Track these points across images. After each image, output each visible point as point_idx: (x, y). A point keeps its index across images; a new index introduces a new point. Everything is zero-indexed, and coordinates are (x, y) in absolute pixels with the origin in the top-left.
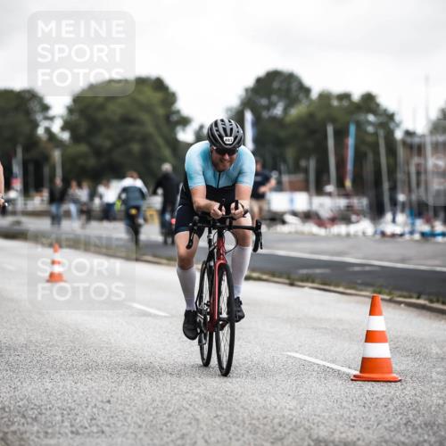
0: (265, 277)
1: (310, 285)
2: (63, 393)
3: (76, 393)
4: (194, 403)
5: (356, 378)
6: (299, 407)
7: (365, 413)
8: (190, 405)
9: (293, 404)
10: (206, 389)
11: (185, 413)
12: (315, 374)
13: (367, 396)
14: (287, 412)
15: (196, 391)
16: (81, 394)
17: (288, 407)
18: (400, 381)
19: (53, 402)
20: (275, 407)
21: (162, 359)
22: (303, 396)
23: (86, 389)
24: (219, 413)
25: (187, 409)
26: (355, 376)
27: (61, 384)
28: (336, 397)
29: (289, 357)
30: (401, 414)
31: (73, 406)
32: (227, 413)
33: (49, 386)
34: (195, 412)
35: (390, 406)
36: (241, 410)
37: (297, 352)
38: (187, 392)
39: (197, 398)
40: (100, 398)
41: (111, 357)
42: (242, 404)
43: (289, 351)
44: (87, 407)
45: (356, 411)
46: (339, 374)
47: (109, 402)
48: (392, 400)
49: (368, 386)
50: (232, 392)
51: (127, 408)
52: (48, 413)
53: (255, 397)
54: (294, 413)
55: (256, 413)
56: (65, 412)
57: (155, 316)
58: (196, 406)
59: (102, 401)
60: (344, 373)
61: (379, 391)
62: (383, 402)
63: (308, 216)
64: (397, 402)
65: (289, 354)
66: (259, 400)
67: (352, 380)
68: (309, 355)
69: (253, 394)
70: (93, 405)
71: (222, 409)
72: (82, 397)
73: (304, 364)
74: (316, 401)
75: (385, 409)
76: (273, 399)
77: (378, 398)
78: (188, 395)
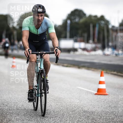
2: (15, 98)
3: (18, 98)
5: (96, 94)
6: (80, 102)
7: (98, 104)
8: (50, 102)
9: (78, 101)
10: (54, 97)
12: (84, 93)
13: (99, 99)
14: (76, 103)
15: (51, 98)
16: (19, 99)
17: (77, 102)
18: (108, 95)
19: (12, 101)
20: (73, 102)
22: (81, 99)
23: (21, 97)
24: (58, 104)
25: (49, 103)
26: (96, 93)
27: (14, 96)
28: (90, 99)
30: (108, 104)
31: (17, 102)
32: (60, 104)
33: (11, 96)
34: (51, 104)
35: (105, 102)
36: (64, 103)
38: (49, 98)
39: (52, 99)
40: (25, 100)
42: (64, 101)
44: (21, 102)
45: (95, 103)
46: (91, 93)
48: (105, 100)
49: (99, 96)
50: (61, 98)
52: (10, 104)
53: (68, 99)
54: (78, 104)
55: (68, 104)
58: (51, 102)
59: (25, 101)
60: (93, 93)
61: (102, 97)
62: (103, 101)
63: (84, 49)
64: (107, 101)
65: (78, 87)
66: (69, 100)
67: (95, 95)
68: (83, 88)
69: (67, 99)
70: (23, 101)
71: (58, 102)
72: (20, 99)
73: (81, 90)
74: (84, 101)
75: (104, 102)
76: (72, 100)
77: (102, 99)
78: (49, 99)
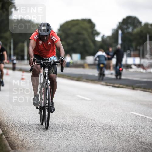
0: (124, 86)
1: (140, 89)
2: (55, 126)
3: (59, 126)
4: (99, 130)
8: (98, 130)
10: (103, 125)
11: (96, 133)
12: (141, 120)
14: (131, 133)
15: (100, 125)
16: (61, 127)
17: (131, 131)
20: (127, 131)
21: (88, 115)
22: (136, 127)
23: (62, 125)
24: (107, 133)
25: (96, 132)
29: (132, 114)
32: (110, 133)
36: (115, 132)
37: (135, 112)
39: (100, 128)
41: (71, 114)
42: (115, 130)
43: (132, 112)
44: (62, 131)
46: (149, 120)
47: (70, 129)
50: (112, 126)
51: (76, 131)
54: (133, 133)
55: (120, 133)
56: (55, 133)
57: (86, 100)
59: (68, 129)
60: (151, 119)
63: (140, 66)
65: (132, 113)
66: (121, 128)
68: (139, 113)
69: (119, 127)
70: (64, 130)
73: (137, 116)
74: (140, 129)
76: (126, 128)
78: (97, 127)
